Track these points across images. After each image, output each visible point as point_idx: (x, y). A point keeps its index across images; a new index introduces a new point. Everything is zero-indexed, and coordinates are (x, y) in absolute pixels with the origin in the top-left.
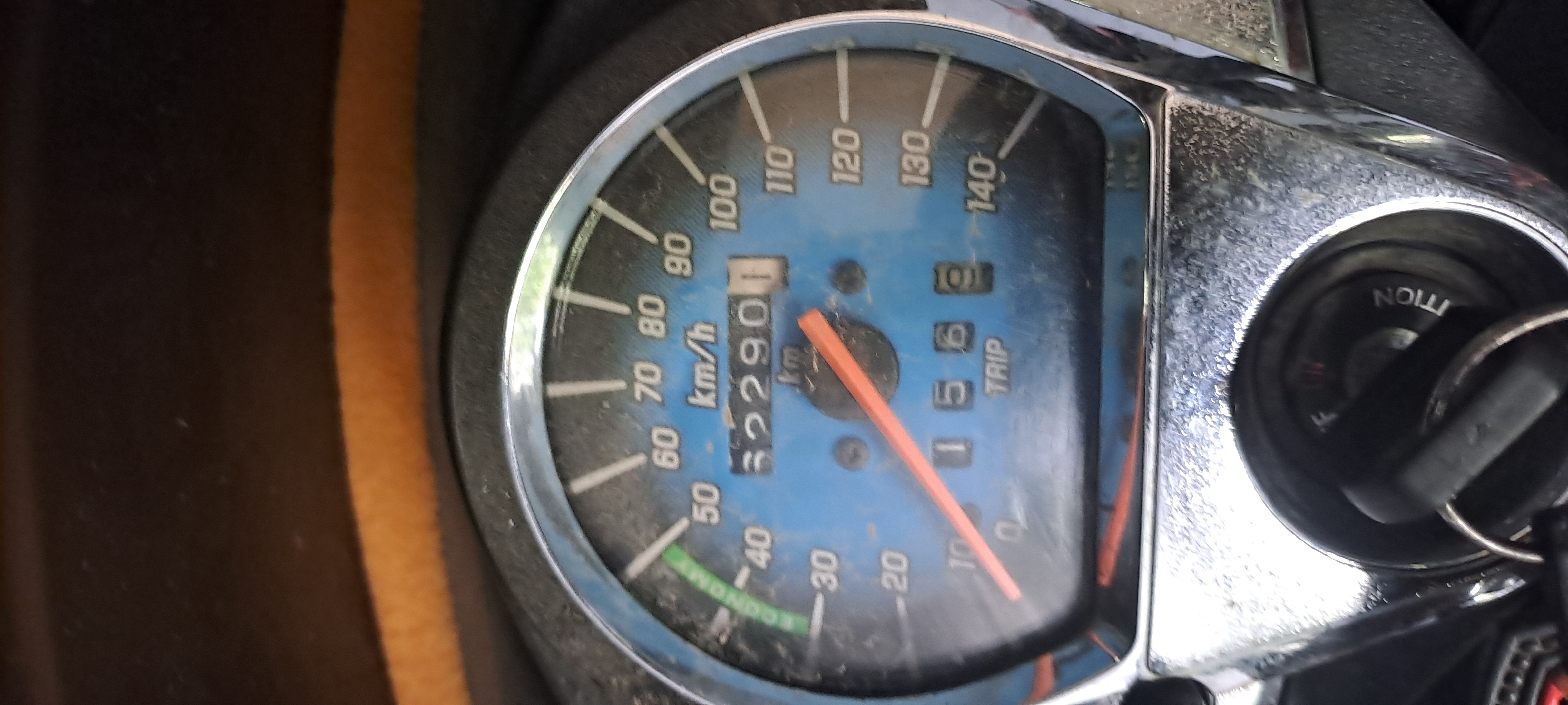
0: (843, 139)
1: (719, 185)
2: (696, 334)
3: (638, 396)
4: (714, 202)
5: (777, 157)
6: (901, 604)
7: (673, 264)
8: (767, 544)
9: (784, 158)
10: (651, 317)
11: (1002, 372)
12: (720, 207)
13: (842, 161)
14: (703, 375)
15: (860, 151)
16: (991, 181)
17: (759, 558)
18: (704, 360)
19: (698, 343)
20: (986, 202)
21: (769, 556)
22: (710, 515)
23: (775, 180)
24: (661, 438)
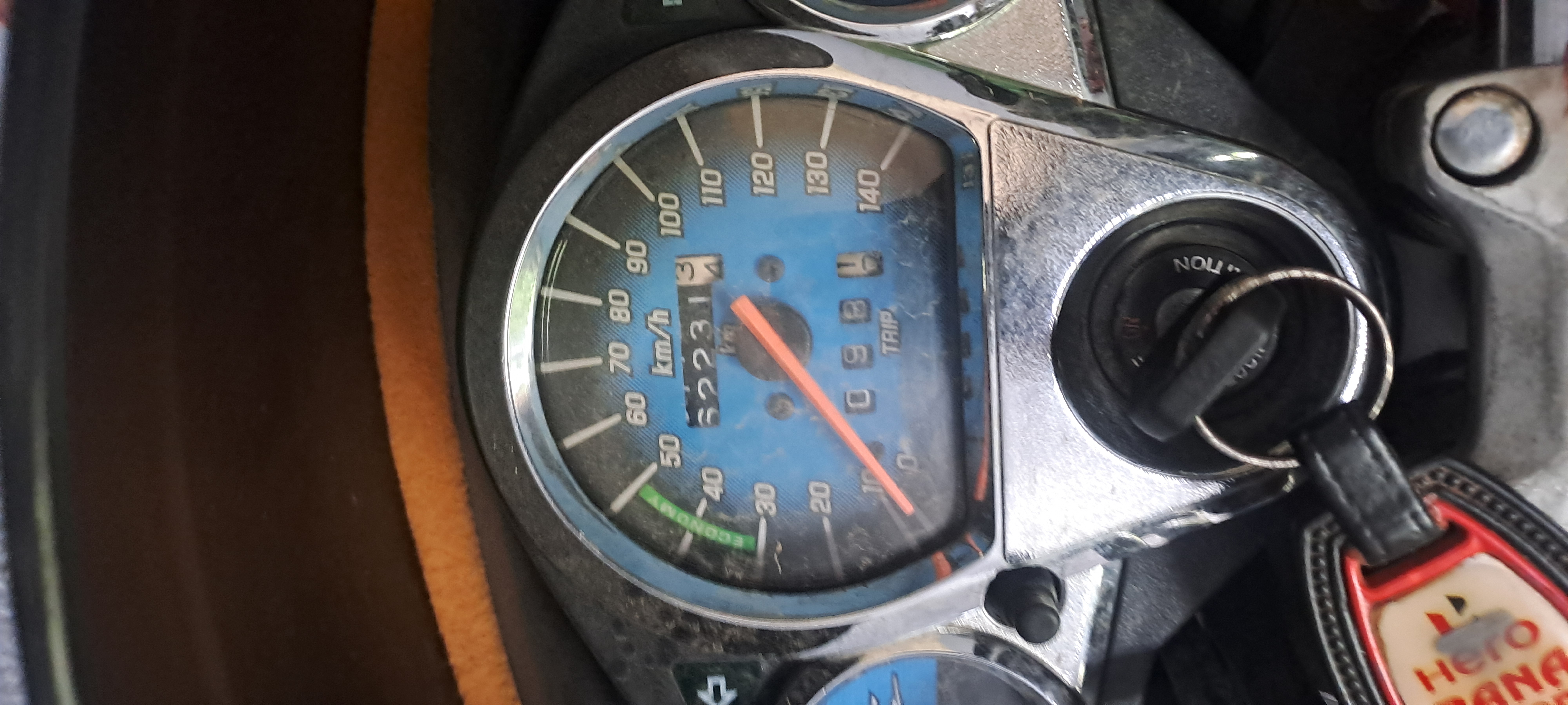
0: (759, 161)
1: (665, 201)
2: (655, 318)
3: (612, 370)
5: (709, 177)
6: (826, 521)
7: (634, 265)
9: (714, 178)
12: (667, 218)
14: (661, 350)
15: (774, 170)
16: (876, 188)
18: (662, 338)
19: (657, 325)
20: (875, 205)
21: (722, 490)
22: (673, 460)
23: (709, 195)
24: (632, 401)
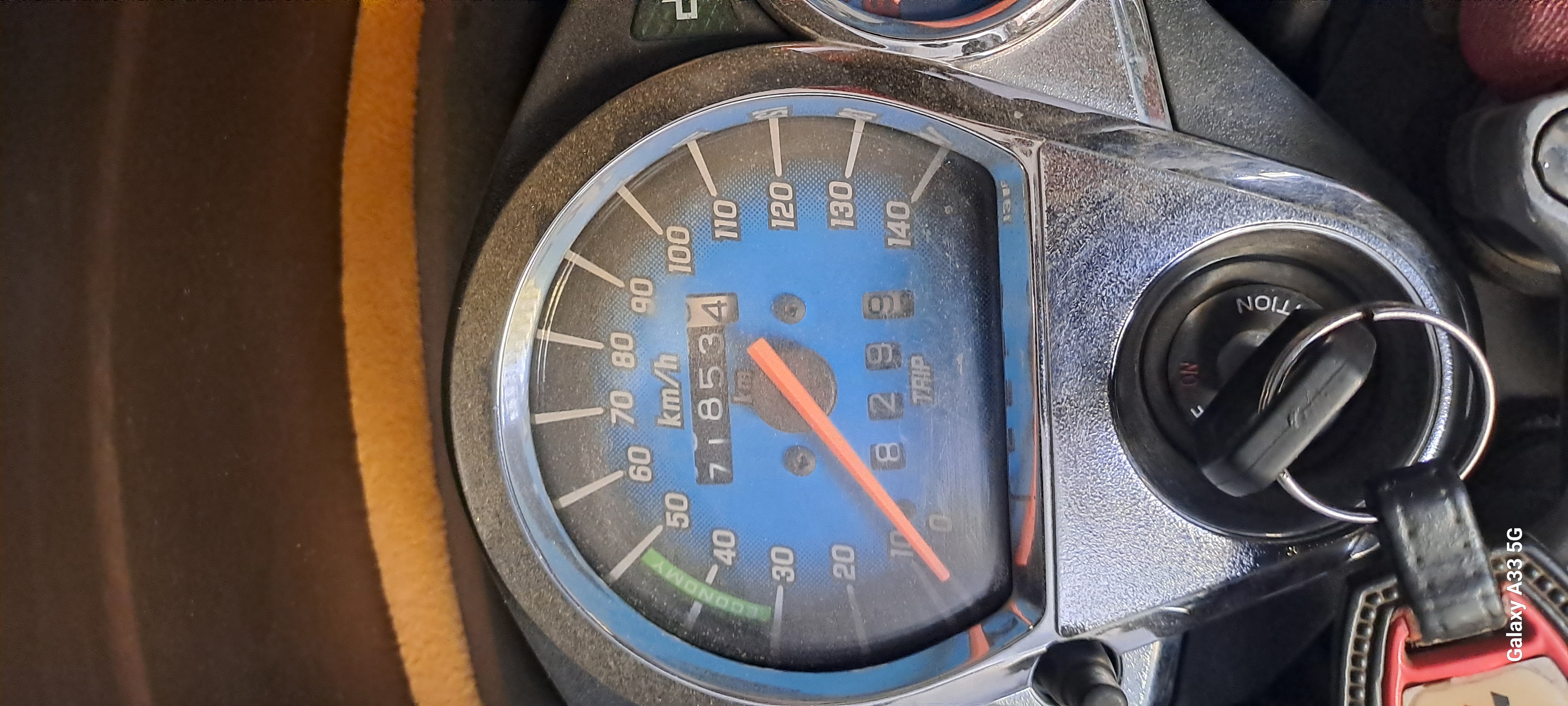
0: (778, 191)
1: (673, 234)
2: (661, 364)
4: (671, 250)
5: (722, 209)
6: (850, 589)
7: (639, 305)
8: (732, 544)
9: (729, 210)
10: (622, 351)
11: (926, 384)
12: (675, 254)
13: (778, 210)
14: (669, 399)
15: (794, 201)
16: (906, 221)
17: (725, 557)
18: (669, 386)
19: (665, 371)
20: (905, 239)
21: (734, 554)
22: (681, 521)
23: (723, 228)
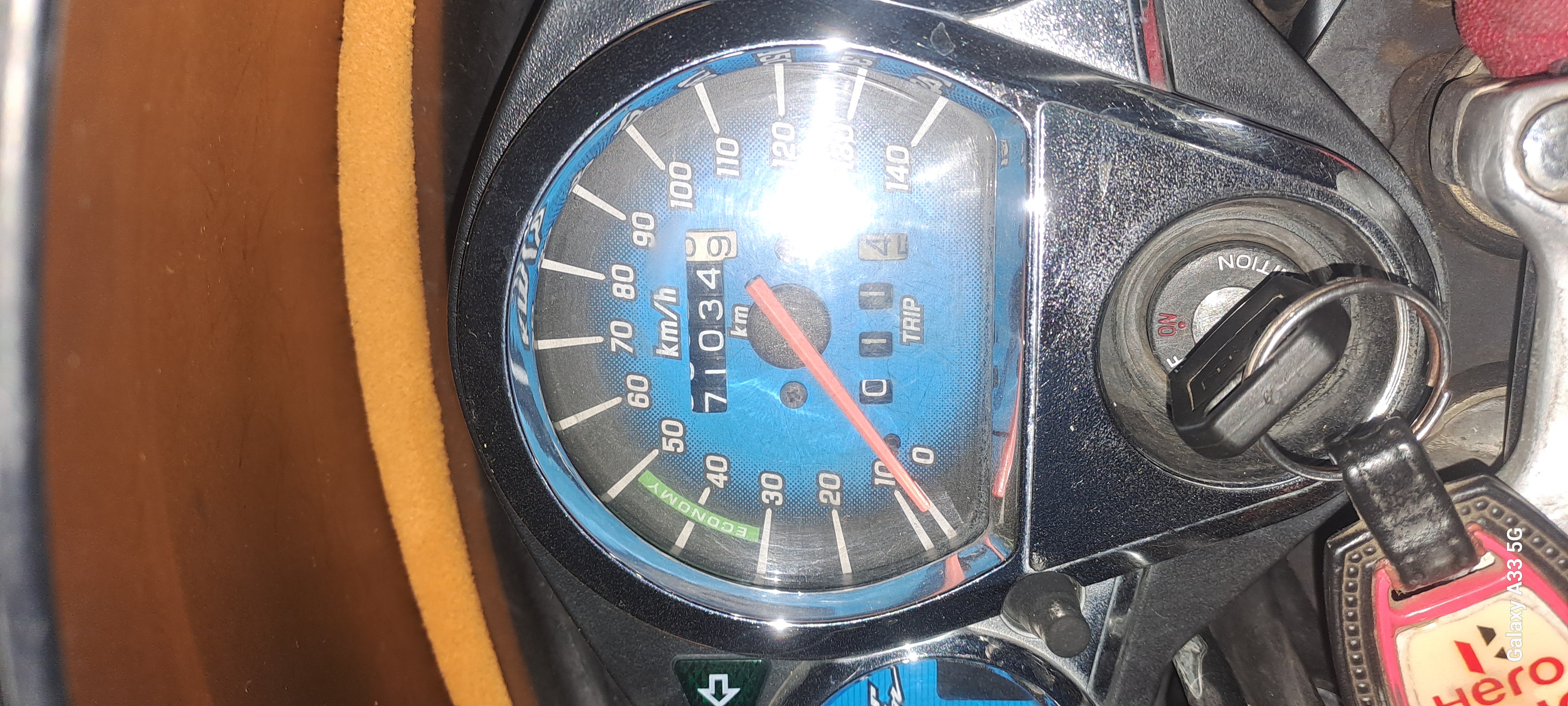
0: (780, 131)
1: (676, 170)
2: (660, 296)
3: (613, 348)
4: (673, 185)
5: (725, 147)
7: (640, 238)
8: (725, 468)
9: (731, 148)
10: (623, 283)
11: (916, 325)
13: (779, 149)
14: (667, 331)
17: (718, 481)
18: (668, 318)
19: (665, 304)
20: (901, 183)
21: (726, 478)
22: (676, 446)
23: (723, 166)
24: (634, 383)
